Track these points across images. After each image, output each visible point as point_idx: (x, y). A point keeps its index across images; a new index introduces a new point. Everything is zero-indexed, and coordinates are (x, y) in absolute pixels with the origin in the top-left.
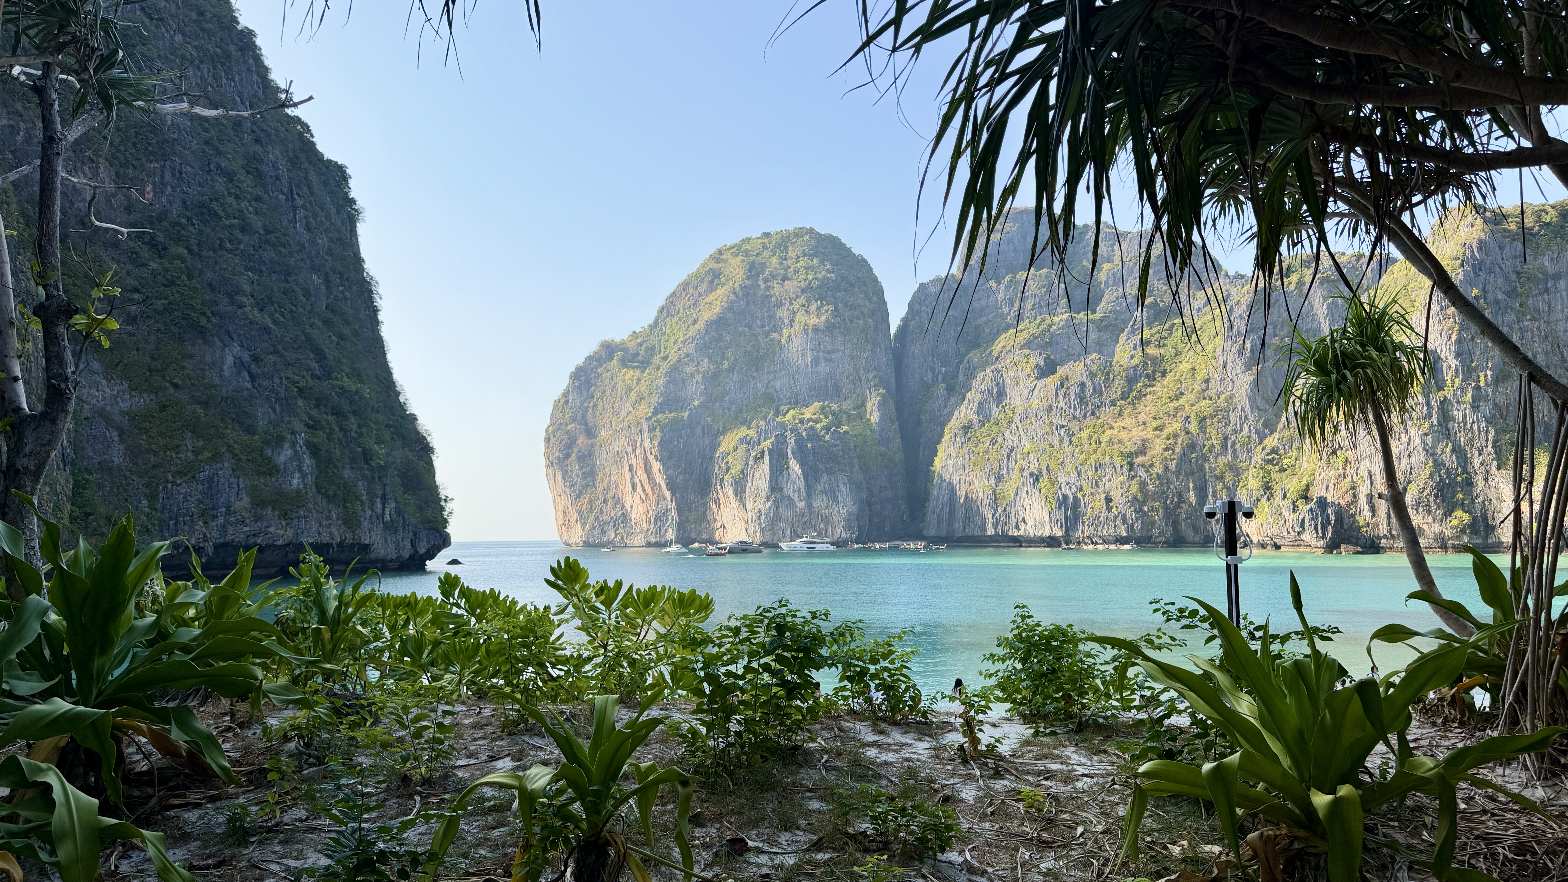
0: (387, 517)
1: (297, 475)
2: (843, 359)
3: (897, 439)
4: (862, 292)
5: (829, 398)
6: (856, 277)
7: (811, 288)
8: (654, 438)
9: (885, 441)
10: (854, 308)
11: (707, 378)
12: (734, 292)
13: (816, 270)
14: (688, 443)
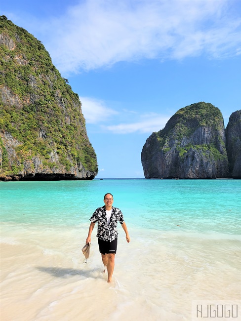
0: (80, 169)
1: (54, 159)
2: (211, 133)
3: (225, 152)
4: (216, 116)
5: (207, 143)
6: (215, 113)
7: (203, 116)
8: (164, 154)
9: (222, 153)
10: (214, 120)
11: (177, 139)
12: (183, 118)
13: (204, 112)
14: (172, 155)
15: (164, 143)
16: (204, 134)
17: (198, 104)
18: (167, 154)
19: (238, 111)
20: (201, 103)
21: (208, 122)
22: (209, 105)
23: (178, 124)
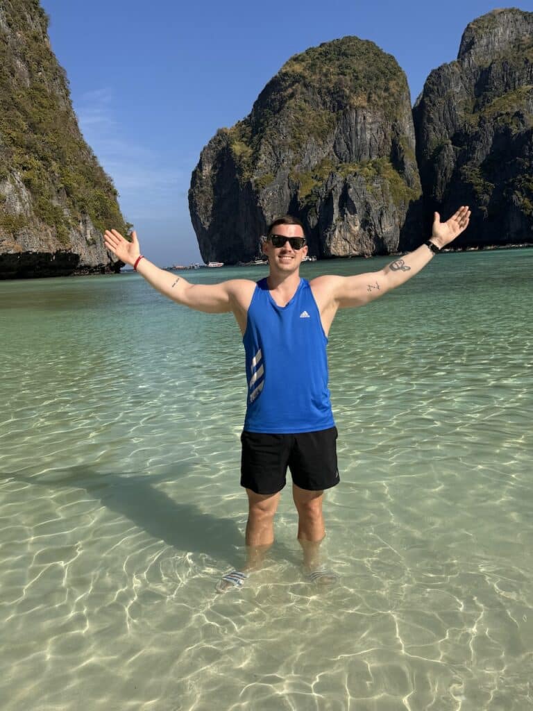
0: (89, 237)
1: (18, 203)
2: (382, 128)
3: (417, 181)
4: (391, 79)
5: (370, 157)
6: (387, 70)
7: (357, 78)
8: (257, 192)
9: (409, 183)
10: (387, 90)
11: (290, 147)
12: (306, 86)
13: (359, 65)
14: (280, 194)
15: (255, 158)
16: (363, 130)
17: (343, 43)
18: (267, 193)
19: (445, 65)
20: (350, 39)
21: (374, 97)
22: (370, 45)
23: (292, 102)
